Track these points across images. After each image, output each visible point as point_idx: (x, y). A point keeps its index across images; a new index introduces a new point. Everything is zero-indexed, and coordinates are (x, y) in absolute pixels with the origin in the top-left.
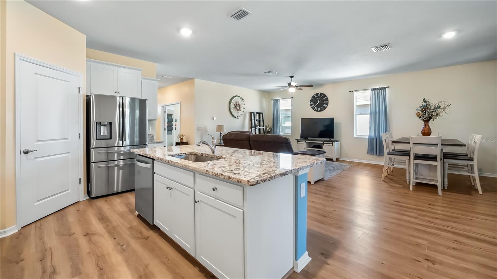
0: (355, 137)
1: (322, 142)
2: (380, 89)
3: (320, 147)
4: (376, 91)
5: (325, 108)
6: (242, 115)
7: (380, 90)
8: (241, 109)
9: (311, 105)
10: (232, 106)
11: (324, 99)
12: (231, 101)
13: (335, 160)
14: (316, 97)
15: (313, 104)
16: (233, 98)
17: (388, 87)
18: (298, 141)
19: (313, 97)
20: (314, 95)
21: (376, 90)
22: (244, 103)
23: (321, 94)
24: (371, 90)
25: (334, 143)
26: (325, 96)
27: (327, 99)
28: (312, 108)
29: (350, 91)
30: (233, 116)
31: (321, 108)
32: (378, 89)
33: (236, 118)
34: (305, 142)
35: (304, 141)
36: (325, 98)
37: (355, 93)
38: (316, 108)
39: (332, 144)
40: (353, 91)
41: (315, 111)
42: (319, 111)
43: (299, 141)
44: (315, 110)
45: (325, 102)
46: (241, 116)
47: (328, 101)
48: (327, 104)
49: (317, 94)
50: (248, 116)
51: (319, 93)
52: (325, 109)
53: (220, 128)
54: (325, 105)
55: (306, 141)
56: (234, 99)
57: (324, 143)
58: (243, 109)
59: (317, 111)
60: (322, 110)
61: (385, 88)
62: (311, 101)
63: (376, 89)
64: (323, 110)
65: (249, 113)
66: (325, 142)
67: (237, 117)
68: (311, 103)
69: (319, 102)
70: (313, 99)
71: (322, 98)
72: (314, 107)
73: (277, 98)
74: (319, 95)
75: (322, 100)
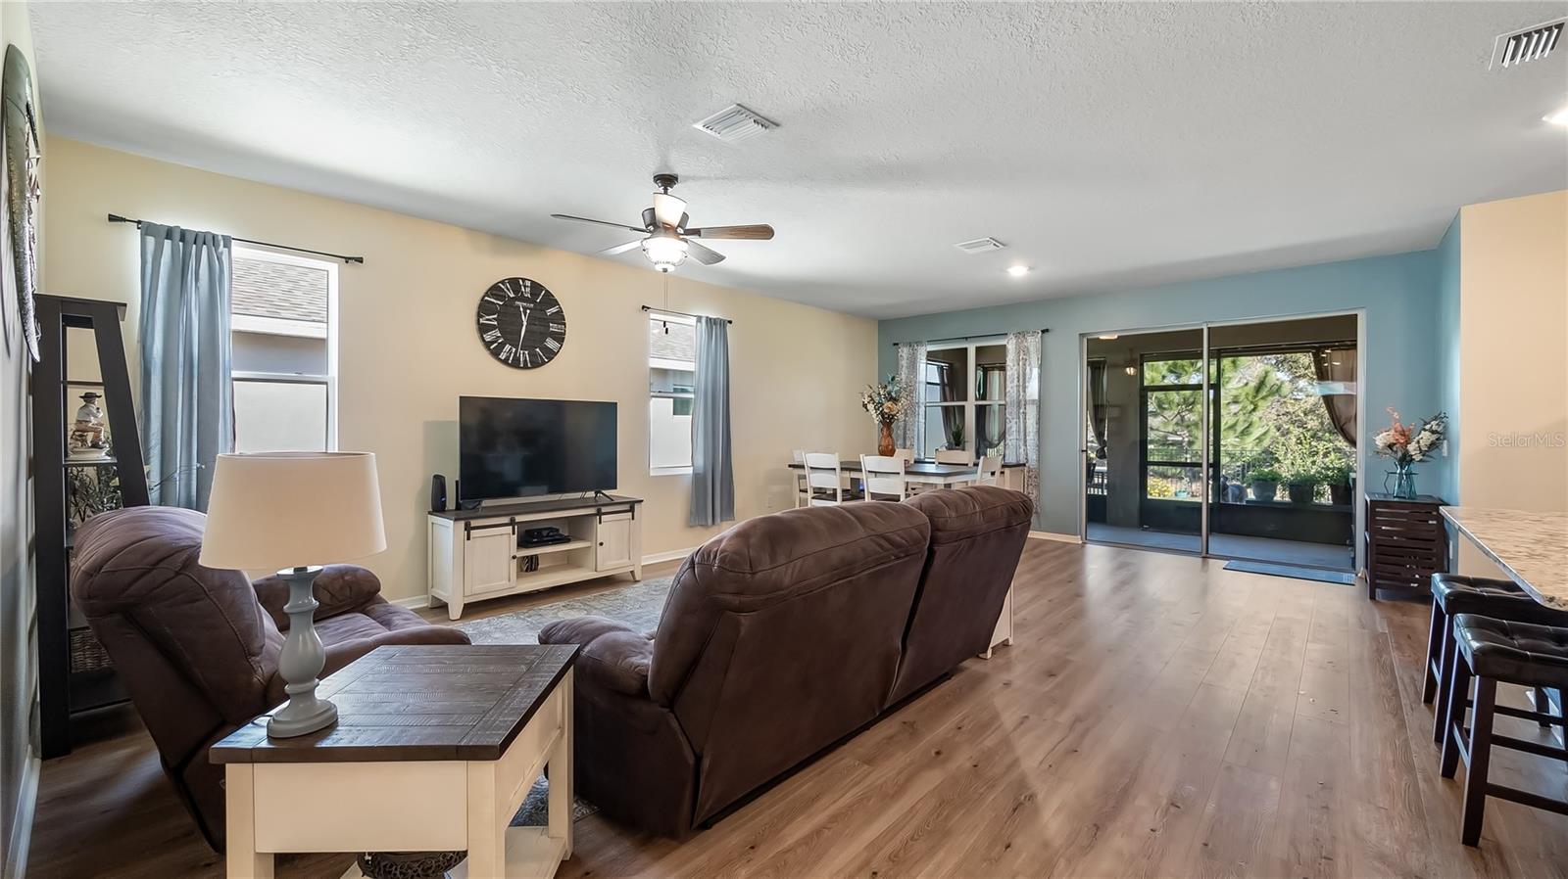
1: (592, 511)
5: (551, 355)
9: (483, 329)
11: (550, 311)
14: (512, 295)
15: (493, 327)
17: (730, 322)
18: (468, 524)
19: (495, 290)
20: (503, 282)
23: (536, 287)
26: (550, 300)
27: (559, 318)
28: (487, 345)
29: (643, 308)
31: (533, 355)
34: (512, 523)
35: (506, 520)
36: (554, 310)
38: (506, 347)
39: (632, 510)
40: (648, 309)
41: (505, 362)
42: (525, 367)
43: (476, 524)
44: (503, 356)
45: (554, 328)
47: (563, 325)
48: (560, 338)
49: (514, 282)
51: (524, 280)
52: (550, 359)
54: (551, 344)
55: (519, 519)
57: (599, 513)
59: (515, 364)
60: (536, 364)
61: (725, 322)
62: (484, 308)
64: (544, 363)
68: (481, 321)
69: (525, 323)
70: (492, 300)
71: (538, 307)
72: (501, 346)
73: (219, 231)
74: (528, 290)
75: (538, 314)
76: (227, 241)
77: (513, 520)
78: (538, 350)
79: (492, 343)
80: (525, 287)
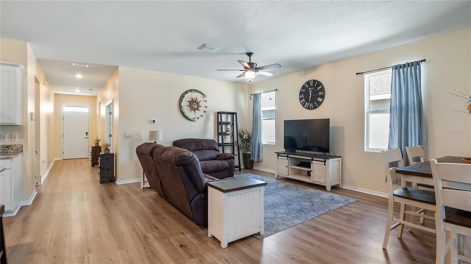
0: (365, 151)
1: (310, 158)
2: (409, 66)
3: (307, 164)
4: (401, 70)
5: (320, 103)
6: (202, 116)
7: (409, 68)
8: (200, 109)
9: (301, 99)
10: (185, 104)
11: (319, 89)
12: (182, 96)
13: (329, 188)
14: (308, 87)
15: (303, 98)
16: (186, 92)
17: (424, 60)
18: (278, 154)
19: (304, 87)
20: (305, 84)
21: (401, 68)
22: (205, 99)
23: (315, 81)
24: (393, 69)
25: (327, 160)
26: (319, 84)
27: (323, 89)
28: (301, 104)
29: (357, 74)
30: (186, 117)
31: (314, 104)
32: (404, 66)
33: (190, 120)
34: (287, 157)
35: (286, 155)
36: (320, 87)
37: (366, 76)
38: (307, 103)
39: (325, 161)
40: (362, 73)
41: (306, 108)
42: (312, 109)
43: (280, 155)
44: (305, 107)
45: (320, 93)
46: (200, 118)
47: (324, 92)
48: (323, 97)
49: (308, 83)
50: (212, 118)
51: (311, 81)
52: (320, 105)
53: (153, 134)
54: (320, 99)
55: (290, 156)
56: (187, 95)
57: (312, 160)
58: (205, 109)
59: (309, 108)
60: (315, 107)
61: (418, 63)
62: (301, 93)
63: (400, 66)
64: (317, 107)
65: (215, 113)
66: (314, 159)
67: (192, 118)
68: (300, 97)
69: (311, 95)
70: (303, 90)
71: (315, 88)
72: (305, 103)
73: (259, 92)
74: (312, 83)
75: (315, 90)
76: (260, 94)
77: (288, 156)
78: (315, 102)
79: (303, 103)
80: (311, 82)
